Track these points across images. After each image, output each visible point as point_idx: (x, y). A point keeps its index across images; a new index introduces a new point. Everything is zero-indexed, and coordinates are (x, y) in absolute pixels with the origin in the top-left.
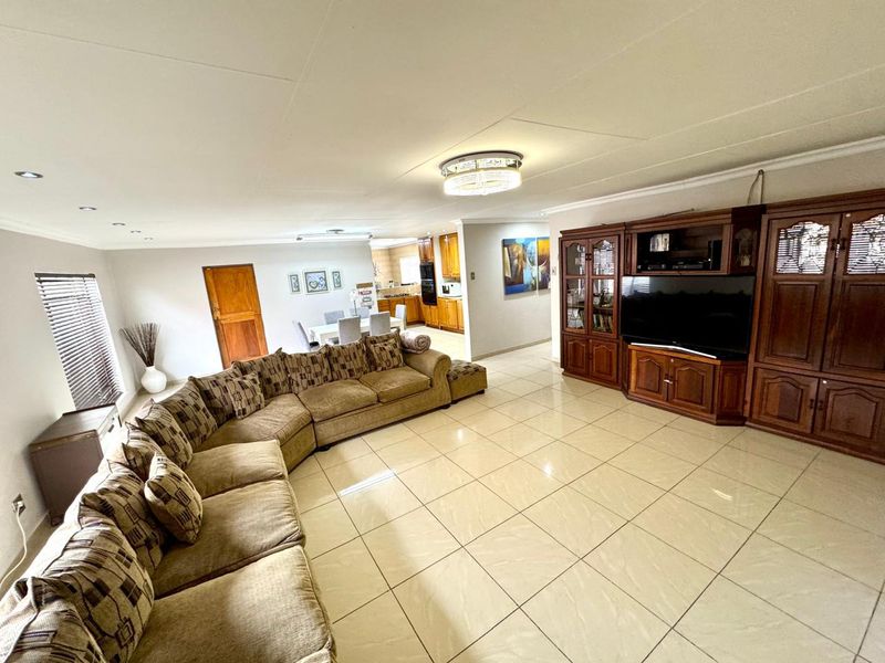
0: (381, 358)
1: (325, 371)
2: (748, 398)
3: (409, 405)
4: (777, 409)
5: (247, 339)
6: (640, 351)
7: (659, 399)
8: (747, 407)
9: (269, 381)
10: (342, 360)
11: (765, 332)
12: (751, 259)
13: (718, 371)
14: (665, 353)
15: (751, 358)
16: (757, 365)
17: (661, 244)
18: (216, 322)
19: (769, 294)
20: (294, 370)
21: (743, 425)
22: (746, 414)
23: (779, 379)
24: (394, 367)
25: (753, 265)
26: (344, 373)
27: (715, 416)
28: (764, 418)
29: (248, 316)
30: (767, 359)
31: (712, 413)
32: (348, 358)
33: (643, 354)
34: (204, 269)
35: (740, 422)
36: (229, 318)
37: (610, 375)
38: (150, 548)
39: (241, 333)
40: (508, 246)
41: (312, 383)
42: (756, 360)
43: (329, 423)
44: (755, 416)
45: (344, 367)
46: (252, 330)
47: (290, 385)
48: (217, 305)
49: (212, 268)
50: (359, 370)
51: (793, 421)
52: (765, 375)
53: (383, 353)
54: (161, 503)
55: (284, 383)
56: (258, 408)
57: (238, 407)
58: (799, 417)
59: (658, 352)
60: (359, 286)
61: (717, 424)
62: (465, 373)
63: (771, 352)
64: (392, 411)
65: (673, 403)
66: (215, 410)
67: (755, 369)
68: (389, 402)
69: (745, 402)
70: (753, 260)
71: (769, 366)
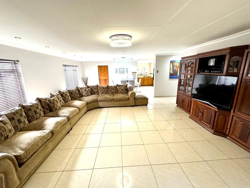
0: (119, 90)
1: (106, 91)
2: (229, 127)
3: (122, 103)
4: (238, 135)
5: (105, 83)
6: (195, 101)
7: (197, 119)
8: (228, 130)
9: (93, 91)
10: (110, 89)
11: (239, 101)
12: (237, 70)
13: (217, 114)
14: (201, 104)
15: (232, 111)
16: (234, 114)
17: (212, 63)
18: (99, 78)
19: (243, 85)
20: (100, 89)
21: (226, 137)
22: (227, 134)
23: (242, 122)
24: (122, 93)
25: (238, 72)
26: (111, 92)
27: (213, 130)
28: (233, 137)
29: (106, 78)
30: (238, 113)
31: (213, 129)
32: (112, 89)
33: (196, 103)
34: (98, 66)
35: (225, 136)
36: (102, 78)
37: (188, 108)
38: (47, 110)
39: (104, 81)
40: (172, 63)
41: (103, 93)
42: (234, 112)
43: (101, 102)
44: (230, 135)
45: (111, 91)
46: (106, 80)
47: (98, 93)
48: (100, 74)
49: (100, 66)
50: (114, 92)
51: (244, 141)
52: (236, 119)
53: (120, 89)
54: (49, 103)
55: (96, 92)
56: (88, 96)
57: (84, 94)
58: (247, 141)
59: (199, 103)
60: (133, 73)
61: (214, 134)
62: (141, 98)
63: (239, 111)
64: (117, 103)
65: (201, 122)
66: (80, 94)
67: (233, 116)
68: (116, 101)
69: (227, 129)
70: (239, 70)
71: (238, 116)
